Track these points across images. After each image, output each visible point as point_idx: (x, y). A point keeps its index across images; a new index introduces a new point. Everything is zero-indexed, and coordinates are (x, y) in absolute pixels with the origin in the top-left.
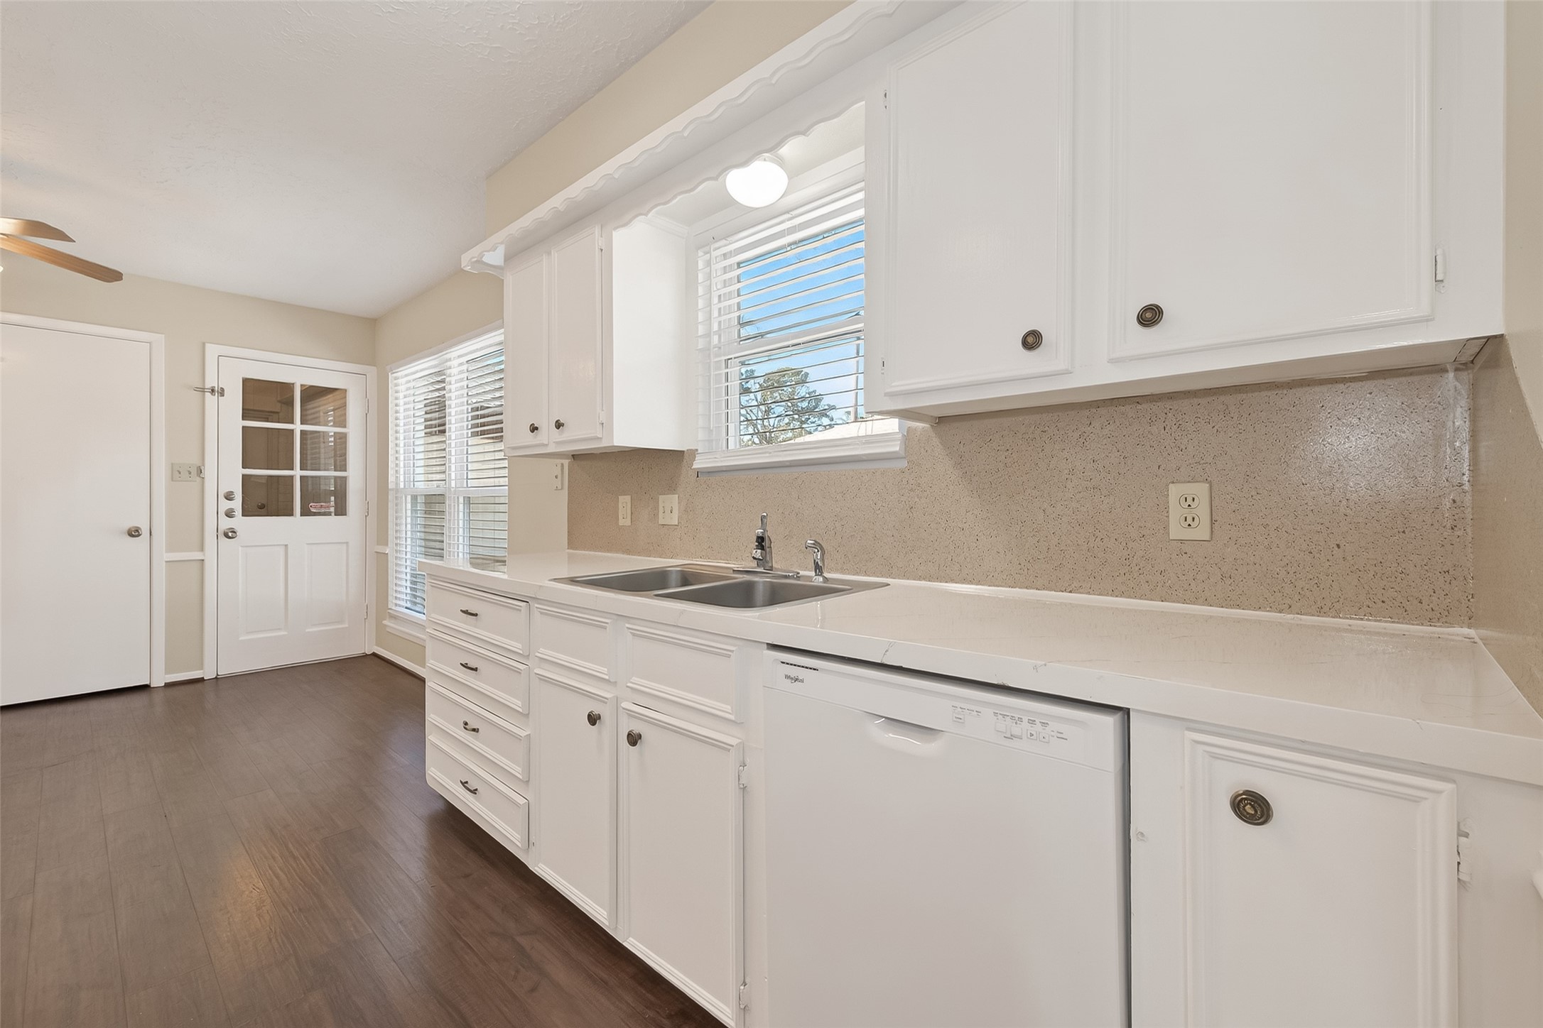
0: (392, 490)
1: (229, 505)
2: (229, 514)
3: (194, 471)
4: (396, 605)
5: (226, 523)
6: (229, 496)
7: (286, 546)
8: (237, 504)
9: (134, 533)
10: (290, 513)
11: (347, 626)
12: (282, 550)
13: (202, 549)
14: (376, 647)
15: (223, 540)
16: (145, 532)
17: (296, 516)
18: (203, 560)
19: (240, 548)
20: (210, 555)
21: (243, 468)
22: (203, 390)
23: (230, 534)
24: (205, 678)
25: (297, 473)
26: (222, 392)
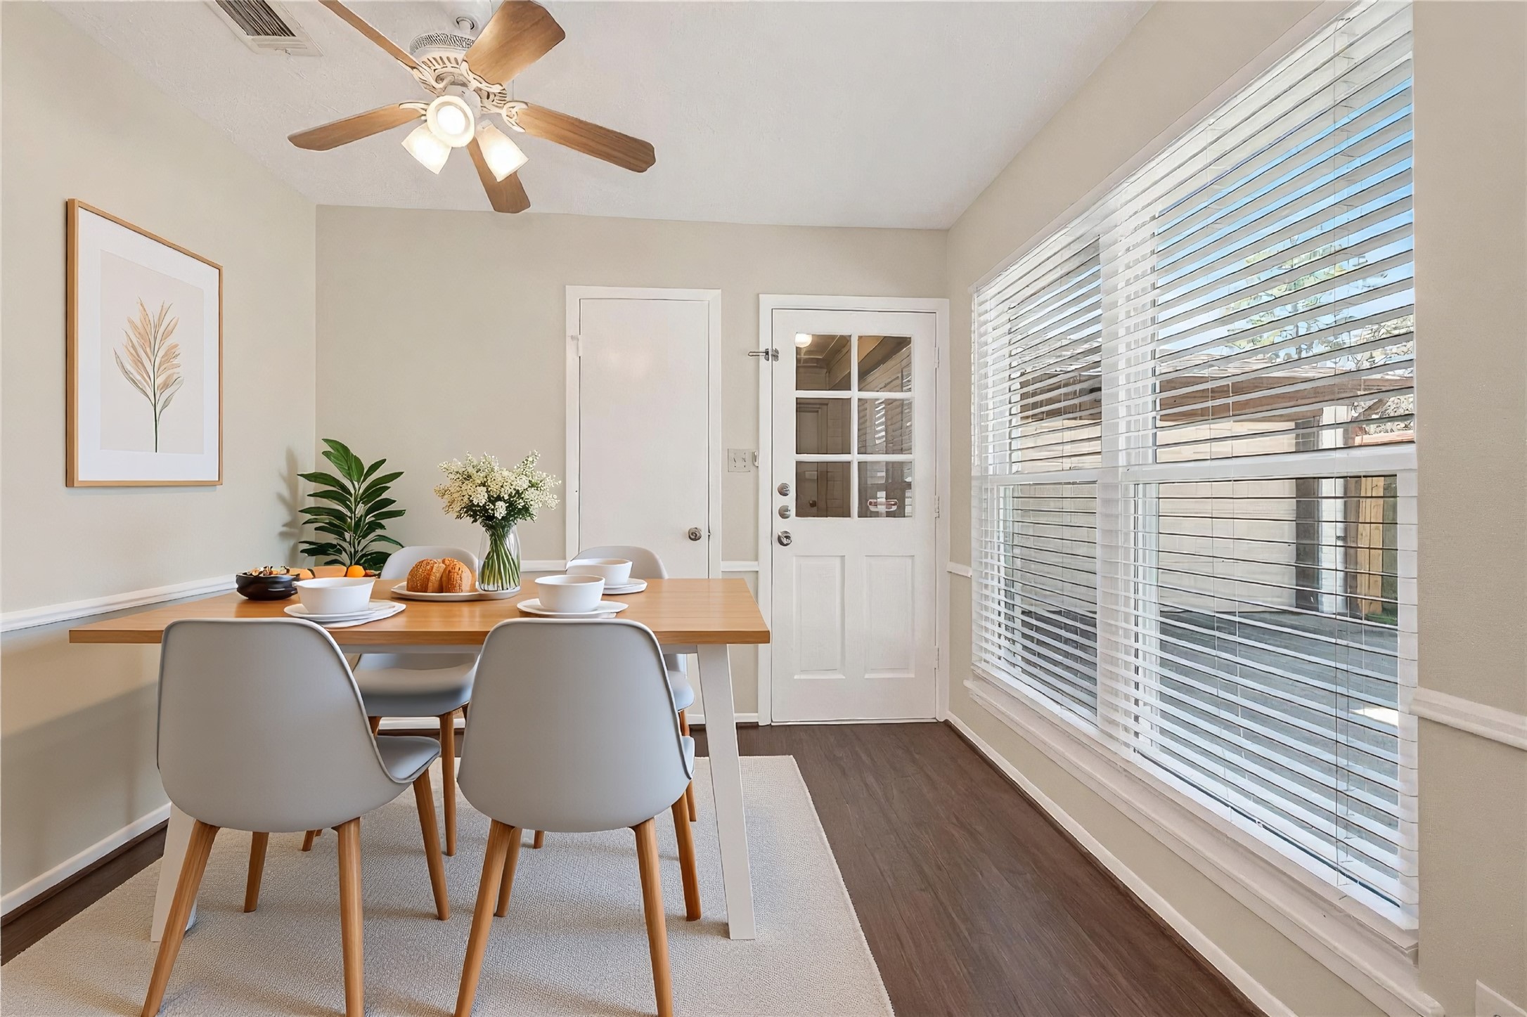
0: (977, 478)
1: (781, 501)
2: (783, 514)
3: (749, 458)
4: (981, 660)
5: (781, 526)
6: (783, 491)
7: (843, 557)
8: (790, 501)
9: (694, 536)
10: (846, 513)
11: (913, 676)
12: (837, 562)
13: (756, 559)
14: (950, 713)
15: (777, 545)
16: (704, 534)
17: (853, 518)
18: (757, 572)
19: (794, 558)
20: (763, 566)
21: (797, 453)
22: (755, 354)
23: (784, 540)
24: (760, 724)
25: (854, 457)
26: (776, 357)
